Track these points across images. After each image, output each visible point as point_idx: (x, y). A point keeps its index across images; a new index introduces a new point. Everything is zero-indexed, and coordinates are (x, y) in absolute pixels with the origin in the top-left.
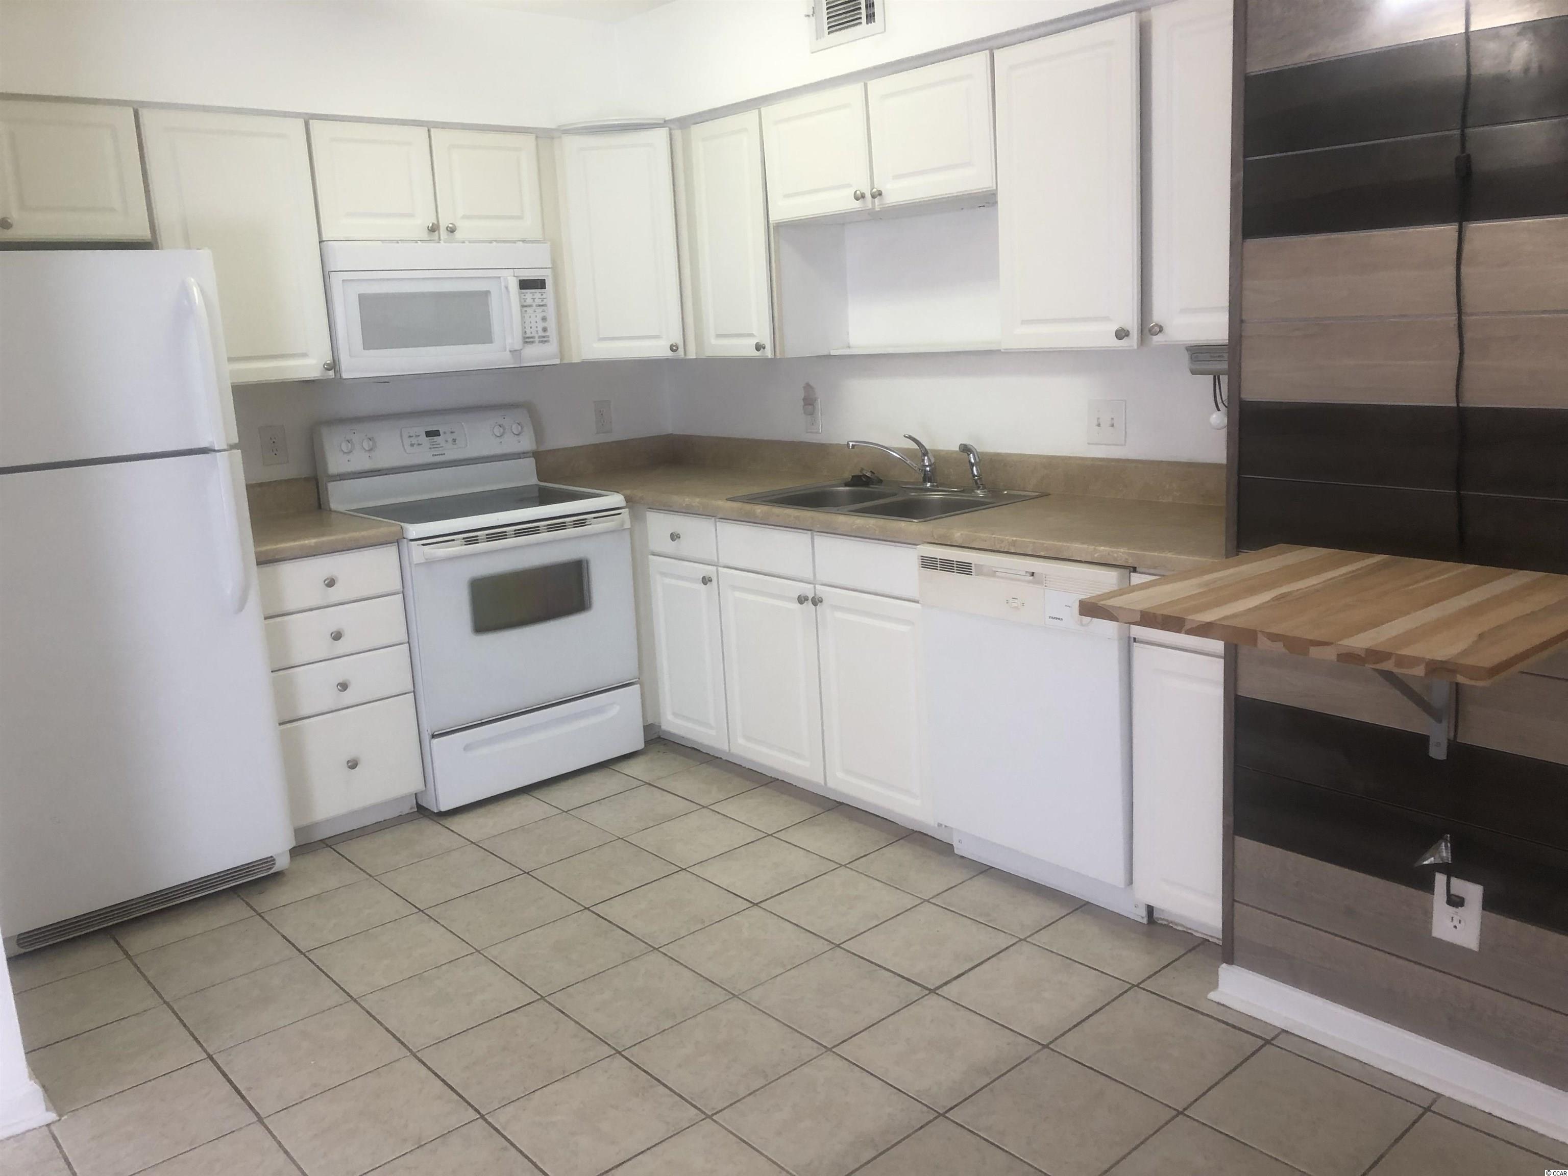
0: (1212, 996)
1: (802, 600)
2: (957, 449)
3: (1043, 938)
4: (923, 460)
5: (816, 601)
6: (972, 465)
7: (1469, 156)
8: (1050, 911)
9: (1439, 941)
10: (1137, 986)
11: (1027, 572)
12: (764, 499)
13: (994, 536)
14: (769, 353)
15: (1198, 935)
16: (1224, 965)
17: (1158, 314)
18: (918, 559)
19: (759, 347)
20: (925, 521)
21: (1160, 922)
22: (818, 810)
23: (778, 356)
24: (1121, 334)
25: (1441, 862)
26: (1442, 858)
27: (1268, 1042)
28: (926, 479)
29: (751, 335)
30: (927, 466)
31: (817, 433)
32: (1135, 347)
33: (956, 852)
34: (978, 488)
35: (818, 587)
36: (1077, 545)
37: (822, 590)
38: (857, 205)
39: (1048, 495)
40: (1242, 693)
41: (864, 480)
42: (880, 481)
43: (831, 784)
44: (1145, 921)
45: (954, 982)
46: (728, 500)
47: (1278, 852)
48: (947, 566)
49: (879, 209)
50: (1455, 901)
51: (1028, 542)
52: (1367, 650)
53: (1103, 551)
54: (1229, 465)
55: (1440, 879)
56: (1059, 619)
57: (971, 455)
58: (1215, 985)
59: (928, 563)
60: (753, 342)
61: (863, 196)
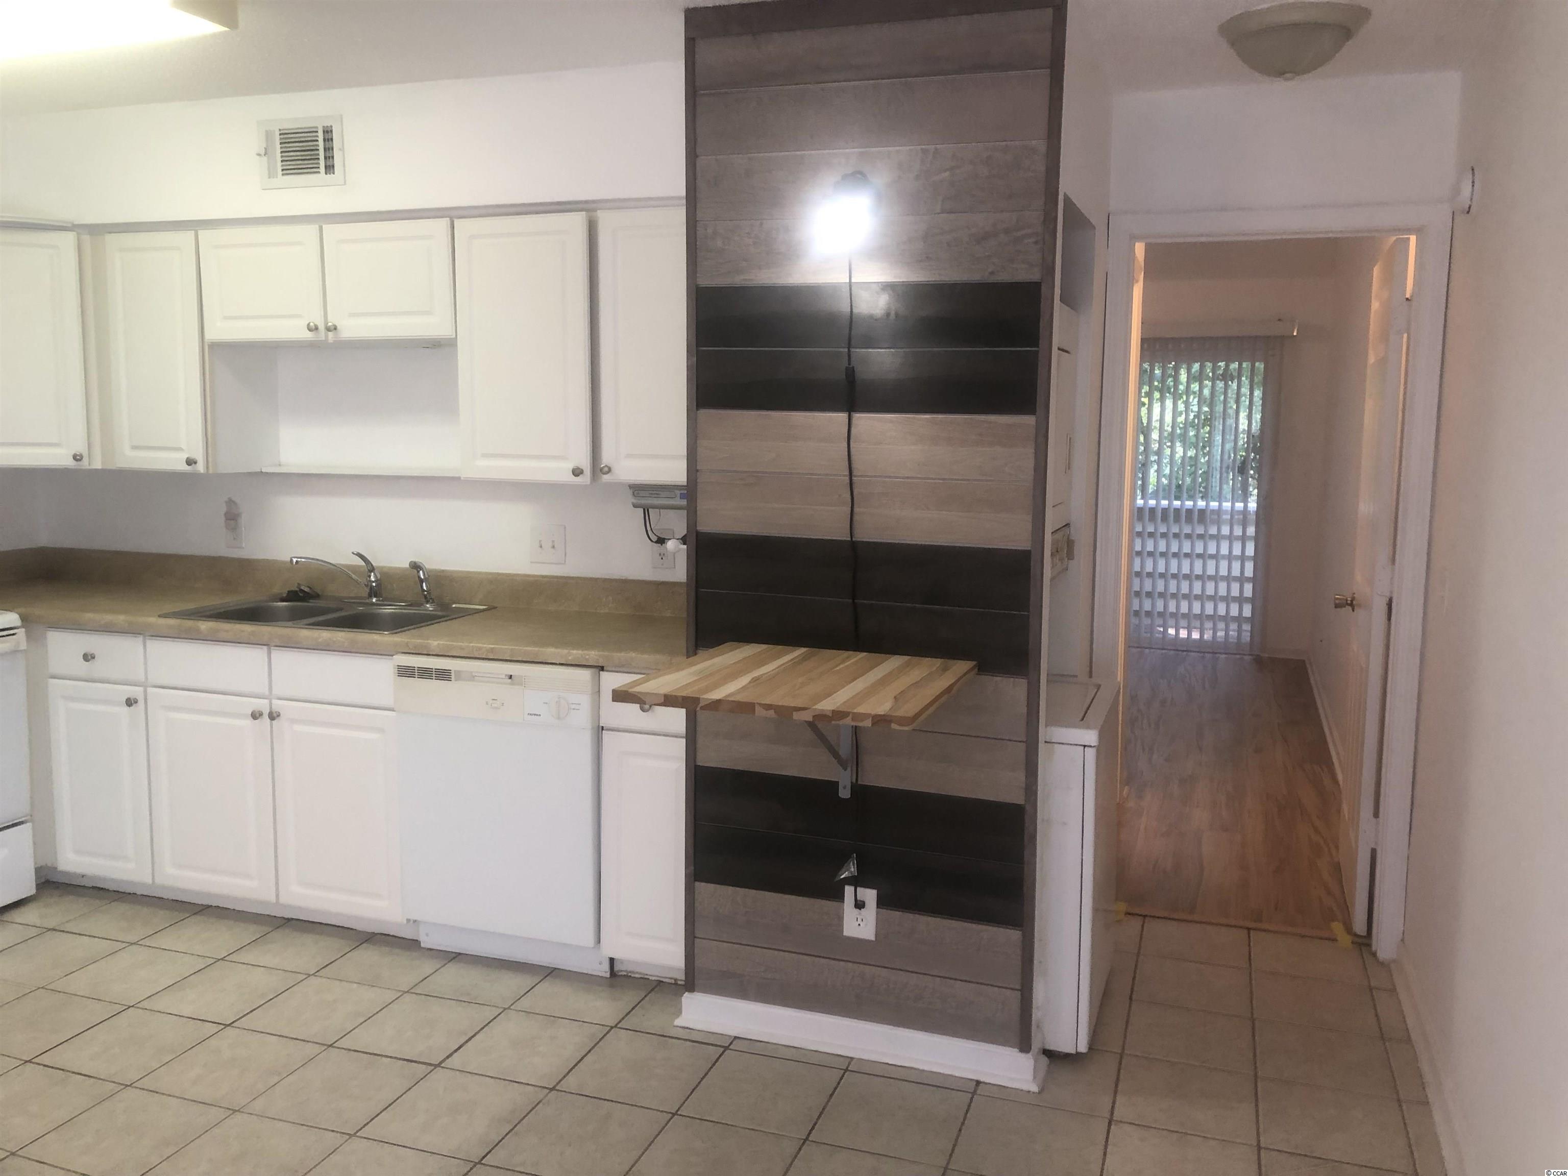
0: (678, 1022)
1: (256, 716)
2: (408, 566)
3: (525, 1003)
4: (370, 576)
5: (273, 716)
6: (421, 581)
7: (853, 367)
8: (525, 980)
9: (849, 938)
10: (616, 1026)
11: (506, 675)
12: (199, 615)
13: (472, 645)
14: (200, 468)
15: (654, 978)
16: (686, 994)
17: (607, 457)
18: (395, 668)
19: (190, 462)
20: (396, 633)
21: (620, 974)
22: (267, 929)
23: (211, 471)
24: (577, 472)
25: (851, 875)
26: (851, 872)
27: (726, 1048)
28: (373, 592)
29: (179, 449)
30: (373, 582)
31: (241, 548)
32: (589, 483)
33: (422, 945)
34: (427, 602)
35: (275, 702)
36: (551, 650)
37: (278, 705)
38: (309, 335)
39: (495, 608)
40: (700, 763)
41: (301, 594)
42: (317, 596)
43: (283, 900)
44: (608, 975)
45: (455, 1054)
46: (160, 616)
47: (730, 889)
48: (425, 673)
49: (332, 342)
50: (860, 905)
51: (506, 648)
52: (833, 711)
53: (576, 654)
54: (688, 584)
55: (849, 890)
56: (537, 715)
57: (421, 572)
58: (679, 1012)
59: (405, 672)
60: (185, 456)
61: (316, 328)
